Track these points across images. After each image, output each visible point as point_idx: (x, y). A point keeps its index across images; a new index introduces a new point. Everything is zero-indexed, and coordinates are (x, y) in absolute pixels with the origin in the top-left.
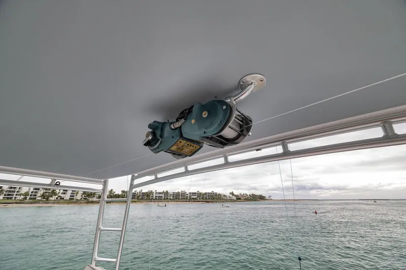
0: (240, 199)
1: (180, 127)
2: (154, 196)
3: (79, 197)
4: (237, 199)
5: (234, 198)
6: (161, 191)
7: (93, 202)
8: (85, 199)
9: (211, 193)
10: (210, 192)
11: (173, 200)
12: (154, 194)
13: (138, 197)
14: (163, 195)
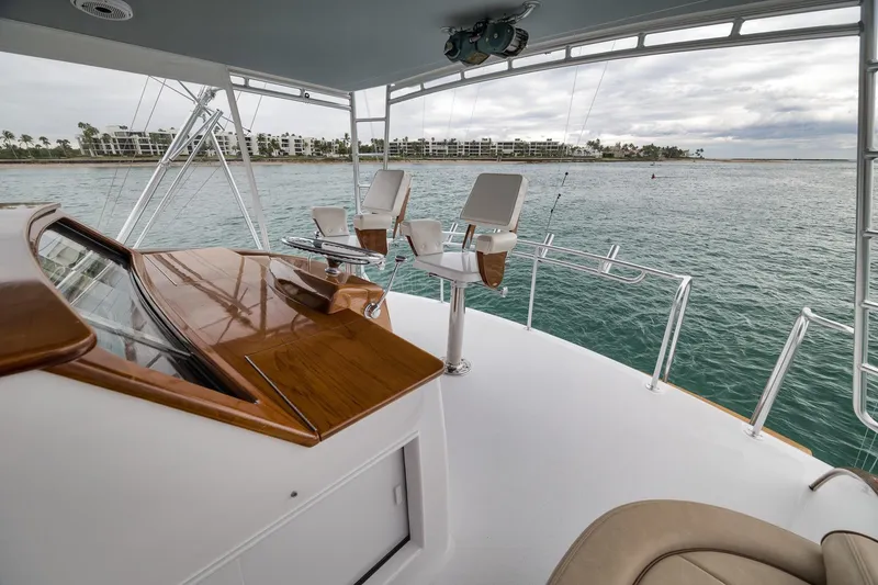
0: (611, 156)
1: (476, 42)
2: (431, 149)
3: (308, 152)
4: (604, 156)
5: (598, 154)
6: (441, 140)
7: (333, 160)
8: (319, 154)
9: (545, 144)
10: (544, 140)
11: (466, 156)
12: (430, 145)
13: (401, 151)
14: (446, 148)
